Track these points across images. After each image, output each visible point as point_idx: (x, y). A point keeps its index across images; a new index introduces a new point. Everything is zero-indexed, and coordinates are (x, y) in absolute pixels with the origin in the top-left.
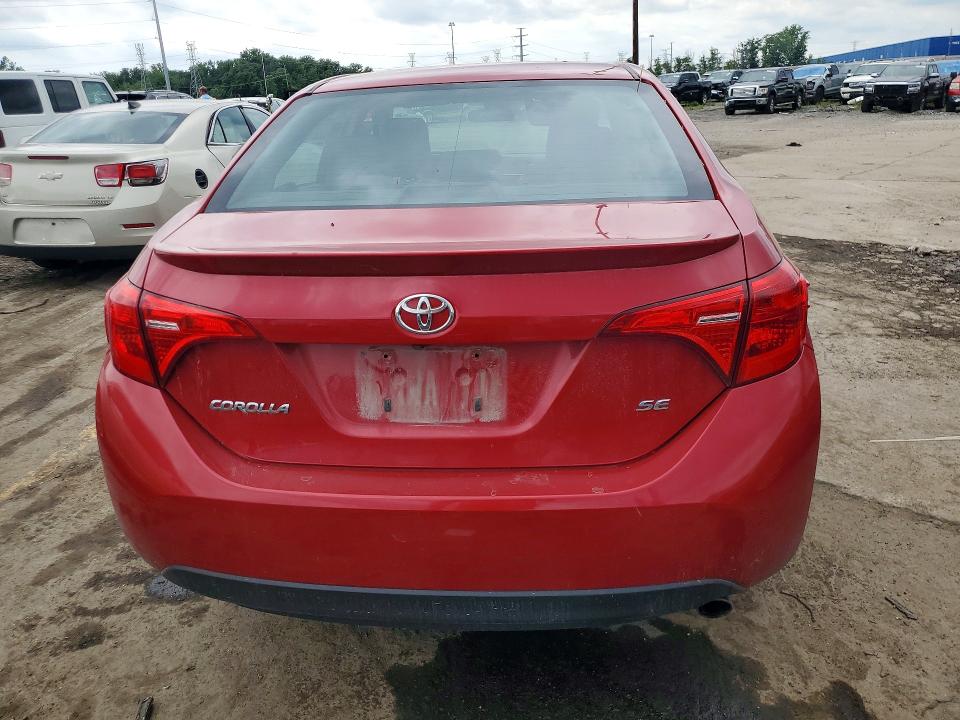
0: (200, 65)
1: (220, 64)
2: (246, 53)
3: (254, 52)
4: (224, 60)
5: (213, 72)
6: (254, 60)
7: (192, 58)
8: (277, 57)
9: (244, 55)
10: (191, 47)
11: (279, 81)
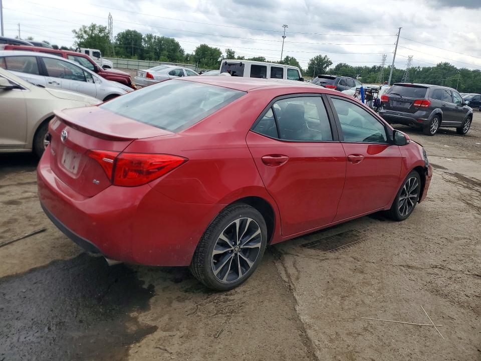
0: (413, 68)
1: (424, 68)
2: (440, 64)
3: (446, 64)
4: (427, 67)
5: (419, 72)
6: (444, 69)
7: (409, 65)
8: (458, 68)
9: (439, 65)
10: (410, 59)
11: (455, 81)
